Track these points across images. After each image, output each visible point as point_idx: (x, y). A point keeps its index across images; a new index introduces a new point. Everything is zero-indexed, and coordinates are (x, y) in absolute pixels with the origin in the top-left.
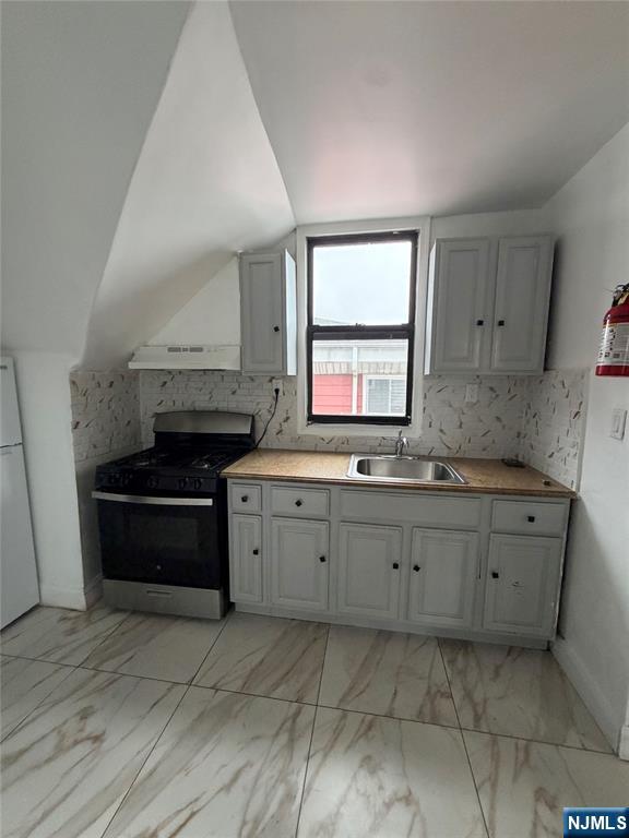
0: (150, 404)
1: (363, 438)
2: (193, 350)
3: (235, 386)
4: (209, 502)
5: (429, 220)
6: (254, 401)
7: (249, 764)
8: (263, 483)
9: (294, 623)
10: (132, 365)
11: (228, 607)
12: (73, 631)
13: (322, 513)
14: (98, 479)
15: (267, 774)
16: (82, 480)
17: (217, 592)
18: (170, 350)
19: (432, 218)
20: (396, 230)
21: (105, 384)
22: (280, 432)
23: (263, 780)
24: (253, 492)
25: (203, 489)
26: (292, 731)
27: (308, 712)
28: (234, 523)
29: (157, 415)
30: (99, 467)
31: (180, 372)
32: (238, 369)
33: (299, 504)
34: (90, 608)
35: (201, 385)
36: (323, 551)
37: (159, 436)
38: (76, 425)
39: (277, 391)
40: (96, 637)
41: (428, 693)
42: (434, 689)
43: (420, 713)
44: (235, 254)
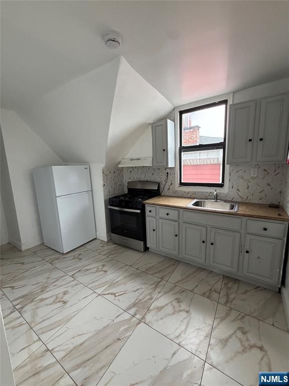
0: (127, 178)
1: (203, 192)
2: (137, 159)
3: (153, 172)
4: (139, 211)
5: (232, 94)
6: (160, 177)
7: (142, 288)
8: (156, 206)
9: (168, 258)
10: (119, 166)
11: (146, 249)
12: (103, 246)
13: (176, 218)
14: (110, 202)
15: (146, 292)
16: (105, 201)
17: (142, 242)
18: (131, 160)
19: (234, 93)
20: (217, 101)
21: (112, 172)
22: (169, 189)
23: (144, 293)
24: (153, 209)
25: (138, 207)
26: (157, 285)
27: (163, 282)
28: (148, 219)
29: (129, 183)
30: (110, 198)
31: (136, 167)
32: (151, 165)
33: (168, 214)
34: (108, 242)
35: (142, 172)
36: (177, 233)
37: (129, 189)
38: (104, 185)
39: (168, 173)
40: (108, 249)
41: (210, 290)
42: (213, 289)
43: (204, 294)
44: (150, 124)
